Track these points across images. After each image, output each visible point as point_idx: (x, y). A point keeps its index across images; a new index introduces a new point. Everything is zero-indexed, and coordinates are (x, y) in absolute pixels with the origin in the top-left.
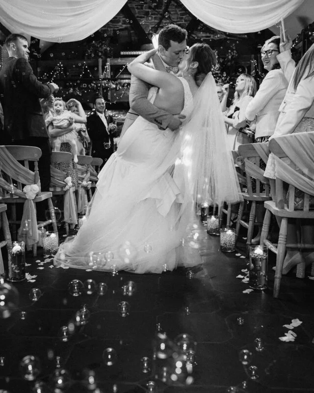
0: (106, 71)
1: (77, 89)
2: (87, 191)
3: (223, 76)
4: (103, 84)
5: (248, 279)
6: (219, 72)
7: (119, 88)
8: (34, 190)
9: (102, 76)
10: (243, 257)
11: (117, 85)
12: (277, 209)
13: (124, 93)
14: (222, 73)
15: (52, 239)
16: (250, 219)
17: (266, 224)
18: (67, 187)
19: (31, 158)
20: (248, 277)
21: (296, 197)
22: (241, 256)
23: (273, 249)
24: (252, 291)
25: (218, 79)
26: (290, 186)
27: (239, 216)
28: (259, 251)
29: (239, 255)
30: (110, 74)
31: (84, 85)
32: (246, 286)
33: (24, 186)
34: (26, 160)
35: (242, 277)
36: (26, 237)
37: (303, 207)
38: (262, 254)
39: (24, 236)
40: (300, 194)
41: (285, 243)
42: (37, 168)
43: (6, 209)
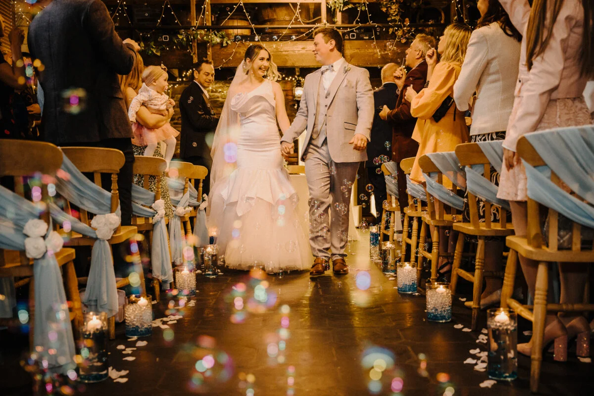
0: (204, 14)
1: (152, 44)
2: (184, 224)
3: (405, 26)
4: (199, 37)
5: (485, 365)
6: (398, 18)
7: (227, 43)
8: (111, 224)
9: (196, 23)
10: (466, 330)
11: (223, 37)
12: (530, 248)
13: (236, 52)
14: (402, 20)
15: (141, 308)
16: (477, 267)
17: (509, 274)
18: (157, 217)
19: (105, 168)
20: (483, 362)
21: (559, 229)
22: (463, 328)
23: (526, 314)
24: (494, 384)
25: (396, 30)
26: (550, 211)
27: (456, 263)
28: (502, 317)
29: (459, 326)
30: (210, 18)
31: (165, 38)
32: (483, 377)
33: (91, 216)
34: (96, 171)
35: (474, 362)
36: (96, 305)
37: (572, 245)
38: (508, 322)
39: (93, 303)
40: (566, 224)
41: (545, 302)
42: (115, 186)
43: (74, 257)
